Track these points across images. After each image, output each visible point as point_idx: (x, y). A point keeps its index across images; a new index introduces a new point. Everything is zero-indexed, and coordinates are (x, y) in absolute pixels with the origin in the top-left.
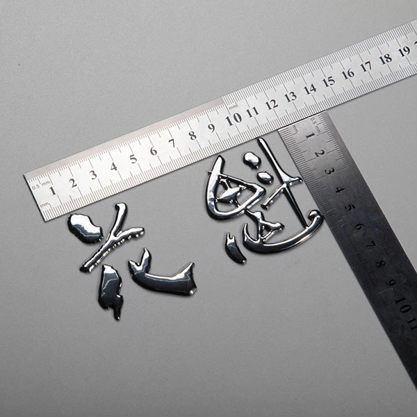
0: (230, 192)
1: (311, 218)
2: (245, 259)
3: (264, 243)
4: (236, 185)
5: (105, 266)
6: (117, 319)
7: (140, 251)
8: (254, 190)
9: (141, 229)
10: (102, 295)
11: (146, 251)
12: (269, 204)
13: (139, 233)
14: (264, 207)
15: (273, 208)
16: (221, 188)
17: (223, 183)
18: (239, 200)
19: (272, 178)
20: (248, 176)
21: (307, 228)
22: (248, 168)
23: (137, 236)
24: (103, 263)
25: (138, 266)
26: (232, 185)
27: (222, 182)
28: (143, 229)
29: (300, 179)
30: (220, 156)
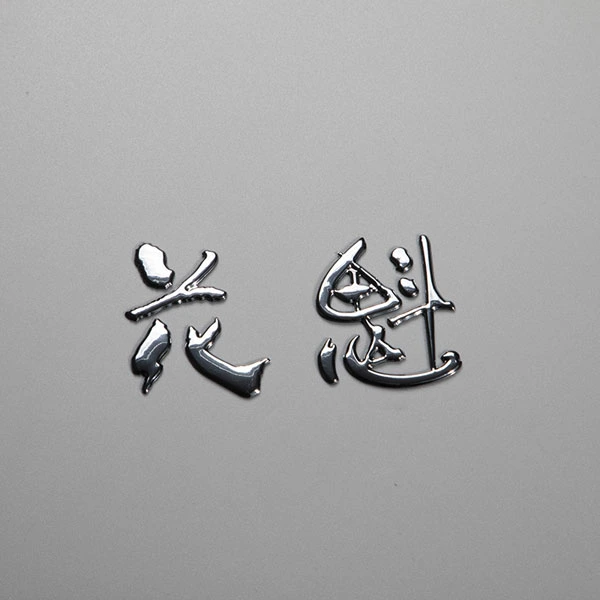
0: (355, 288)
1: (445, 359)
2: (338, 379)
3: (370, 369)
4: (366, 283)
5: (157, 322)
6: (144, 392)
7: (210, 320)
8: (387, 298)
9: (223, 293)
10: (137, 357)
11: (216, 324)
13: (217, 297)
14: (392, 325)
16: (346, 279)
17: (350, 274)
18: (362, 305)
19: (416, 291)
20: (387, 277)
21: (434, 371)
22: (391, 266)
24: (158, 317)
25: (198, 336)
26: (362, 280)
27: (350, 272)
28: (225, 293)
29: (452, 305)
30: (362, 239)
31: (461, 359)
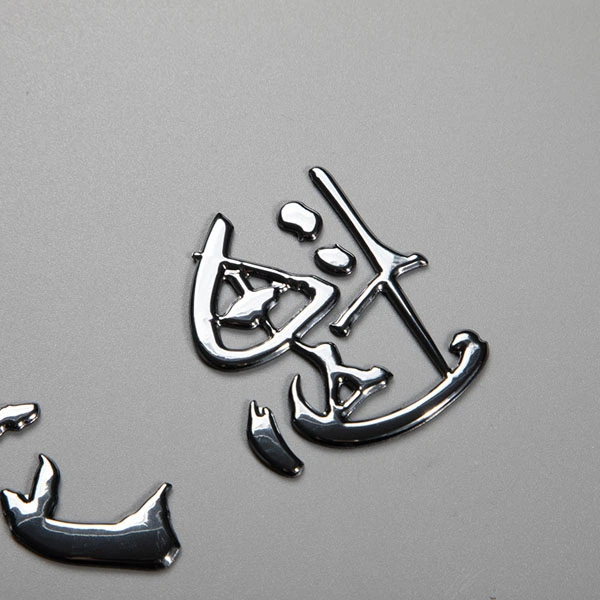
1: (457, 351)
2: (300, 464)
3: (345, 420)
7: (32, 462)
8: (310, 294)
9: (31, 408)
11: (46, 462)
12: (349, 324)
13: (25, 418)
14: (338, 332)
15: (360, 333)
16: (227, 292)
17: (231, 281)
18: (275, 319)
19: (353, 262)
20: (293, 260)
22: (290, 241)
23: (21, 424)
25: (25, 500)
26: (254, 283)
27: (228, 276)
28: (36, 406)
29: (420, 257)
30: (220, 216)
31: (483, 337)
